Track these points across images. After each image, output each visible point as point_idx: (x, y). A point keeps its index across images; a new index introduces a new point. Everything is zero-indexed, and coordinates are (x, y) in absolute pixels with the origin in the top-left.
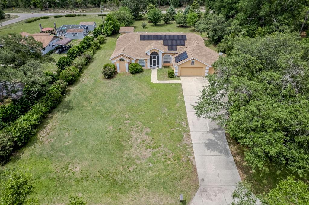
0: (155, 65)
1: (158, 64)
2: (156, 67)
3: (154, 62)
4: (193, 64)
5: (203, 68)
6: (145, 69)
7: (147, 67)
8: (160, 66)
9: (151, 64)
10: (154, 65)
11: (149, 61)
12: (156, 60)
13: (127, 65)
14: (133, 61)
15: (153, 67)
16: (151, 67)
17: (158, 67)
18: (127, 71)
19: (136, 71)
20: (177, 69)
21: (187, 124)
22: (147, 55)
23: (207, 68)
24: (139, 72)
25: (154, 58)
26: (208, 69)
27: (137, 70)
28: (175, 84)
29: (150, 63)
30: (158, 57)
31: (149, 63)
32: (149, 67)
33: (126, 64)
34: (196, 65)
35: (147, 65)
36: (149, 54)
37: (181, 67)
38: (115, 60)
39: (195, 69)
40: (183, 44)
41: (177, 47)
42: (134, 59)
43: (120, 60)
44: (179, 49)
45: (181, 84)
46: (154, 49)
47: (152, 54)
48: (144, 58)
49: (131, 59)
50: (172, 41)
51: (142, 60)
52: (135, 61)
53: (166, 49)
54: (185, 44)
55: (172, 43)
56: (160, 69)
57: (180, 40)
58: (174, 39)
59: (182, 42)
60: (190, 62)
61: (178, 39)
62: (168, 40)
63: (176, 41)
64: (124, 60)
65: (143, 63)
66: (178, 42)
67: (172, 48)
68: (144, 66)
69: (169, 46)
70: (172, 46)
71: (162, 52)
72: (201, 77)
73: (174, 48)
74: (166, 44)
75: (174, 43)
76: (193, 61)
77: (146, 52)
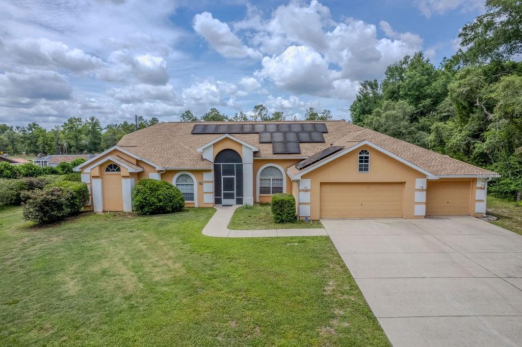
0: (230, 196)
1: (240, 192)
2: (233, 201)
3: (229, 184)
4: (367, 170)
5: (403, 183)
6: (196, 205)
7: (201, 199)
8: (248, 199)
9: (217, 192)
10: (227, 196)
11: (210, 177)
12: (235, 177)
13: (127, 186)
14: (154, 176)
15: (224, 201)
16: (218, 201)
17: (239, 201)
18: (127, 207)
19: (154, 203)
20: (307, 191)
22: (203, 159)
23: (420, 183)
24: (168, 212)
25: (229, 171)
26: (423, 190)
27: (160, 201)
28: (302, 240)
29: (212, 184)
30: (240, 168)
31: (209, 187)
32: (209, 199)
33: (123, 180)
34: (378, 171)
35: (202, 193)
36: (210, 156)
37: (322, 184)
38: (87, 170)
39: (372, 188)
40: (319, 139)
41: (302, 145)
42: (158, 168)
43: (107, 170)
44: (308, 151)
45: (327, 238)
46: (227, 138)
47: (219, 157)
48: (192, 168)
49: (147, 169)
50: (285, 133)
51: (185, 174)
52: (162, 175)
53: (267, 151)
54: (326, 140)
55: (285, 137)
56: (247, 207)
57: (310, 133)
58: (290, 131)
59: (316, 136)
60: (355, 162)
61: (303, 131)
62: (273, 132)
63: (297, 133)
64: (119, 170)
65: (189, 187)
66: (304, 136)
67: (286, 147)
68: (191, 196)
69: (275, 144)
70: (285, 142)
71: (251, 147)
72: (402, 220)
73: (292, 147)
74: (268, 140)
75: (291, 137)
76: (364, 155)
77: (200, 150)
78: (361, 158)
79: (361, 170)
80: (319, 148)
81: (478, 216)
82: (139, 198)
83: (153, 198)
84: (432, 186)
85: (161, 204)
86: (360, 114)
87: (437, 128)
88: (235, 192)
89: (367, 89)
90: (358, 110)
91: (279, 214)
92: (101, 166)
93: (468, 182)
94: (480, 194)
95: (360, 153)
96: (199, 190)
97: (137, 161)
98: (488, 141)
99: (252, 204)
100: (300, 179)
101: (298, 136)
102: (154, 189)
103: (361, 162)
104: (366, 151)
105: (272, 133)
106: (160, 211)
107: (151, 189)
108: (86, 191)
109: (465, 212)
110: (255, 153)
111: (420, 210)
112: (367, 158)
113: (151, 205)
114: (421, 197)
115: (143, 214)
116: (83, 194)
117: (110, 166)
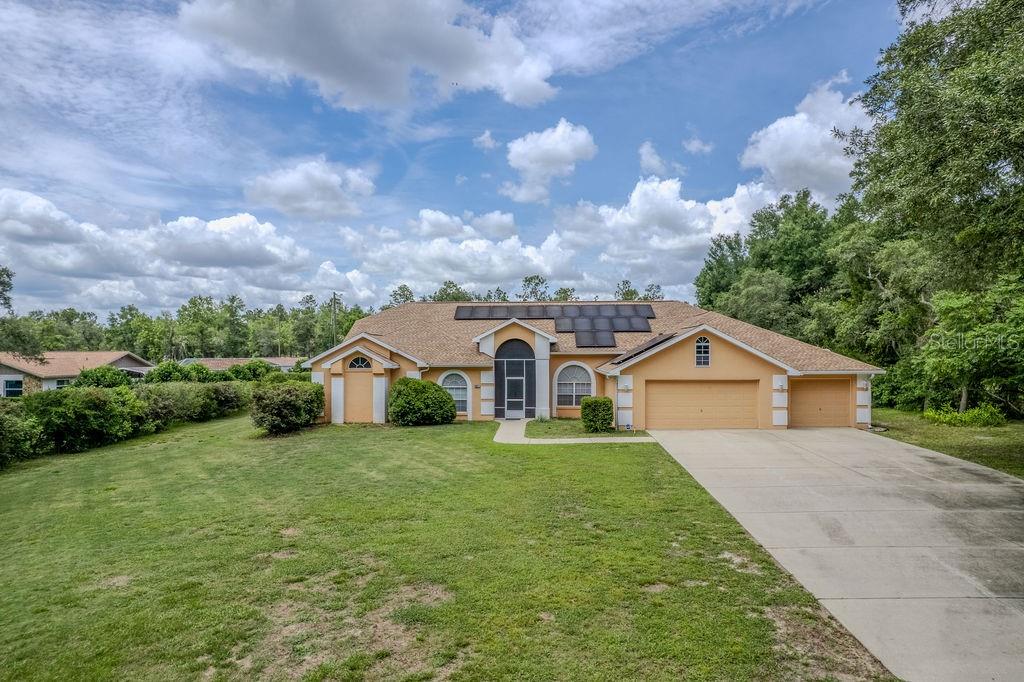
0: (517, 406)
1: (531, 401)
2: (521, 414)
3: (515, 390)
4: (707, 363)
5: (756, 382)
6: (470, 418)
7: (477, 408)
8: (543, 409)
9: (499, 400)
10: (512, 406)
11: (488, 378)
12: (524, 378)
13: (380, 386)
14: (414, 375)
15: (508, 413)
16: (499, 414)
17: (530, 414)
18: (378, 417)
19: (420, 409)
20: (628, 391)
21: (768, 563)
22: (480, 353)
23: (780, 381)
24: (436, 423)
25: (515, 369)
26: (783, 391)
27: (427, 407)
29: (493, 389)
30: (531, 366)
31: (488, 392)
32: (488, 409)
33: (375, 379)
34: (722, 365)
35: (478, 400)
36: (490, 348)
37: (647, 381)
38: (326, 365)
39: (715, 389)
40: (642, 328)
41: (617, 335)
42: (421, 364)
43: (352, 366)
44: (626, 343)
45: (656, 444)
46: (514, 324)
47: (501, 351)
48: (466, 364)
49: (404, 365)
50: (592, 319)
51: (455, 372)
52: (423, 375)
53: (567, 343)
54: (652, 327)
55: (593, 325)
56: (542, 421)
57: (629, 318)
58: (599, 316)
59: (637, 323)
60: (690, 353)
61: (618, 315)
62: (575, 318)
63: (611, 319)
64: (368, 365)
65: (460, 392)
66: (621, 323)
67: (594, 338)
68: (463, 405)
69: (579, 334)
70: (594, 331)
71: (548, 336)
72: (757, 430)
73: (604, 337)
74: (569, 328)
75: (602, 324)
76: (703, 344)
77: (477, 340)
78: (699, 347)
79: (698, 363)
80: (643, 339)
81: (861, 427)
82: (400, 401)
83: (418, 403)
84: (796, 385)
85: (429, 411)
86: (711, 292)
87: (819, 311)
88: (524, 400)
89: (722, 250)
90: (707, 285)
91: (591, 421)
92: (344, 359)
93: (846, 381)
94: (862, 397)
95: (698, 342)
96: (474, 396)
97: (391, 353)
98: (882, 328)
99: (548, 418)
100: (618, 374)
101: (612, 325)
102: (420, 390)
103: (699, 352)
104: (705, 339)
105: (573, 319)
106: (427, 421)
107: (415, 390)
108: (323, 394)
109: (844, 422)
110: (552, 344)
111: (781, 417)
112: (707, 347)
113: (415, 413)
114: (781, 400)
115: (403, 425)
116: (319, 399)
117: (356, 360)
